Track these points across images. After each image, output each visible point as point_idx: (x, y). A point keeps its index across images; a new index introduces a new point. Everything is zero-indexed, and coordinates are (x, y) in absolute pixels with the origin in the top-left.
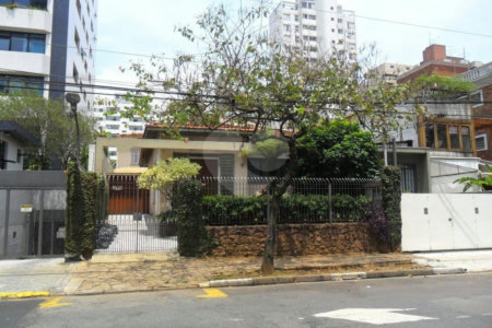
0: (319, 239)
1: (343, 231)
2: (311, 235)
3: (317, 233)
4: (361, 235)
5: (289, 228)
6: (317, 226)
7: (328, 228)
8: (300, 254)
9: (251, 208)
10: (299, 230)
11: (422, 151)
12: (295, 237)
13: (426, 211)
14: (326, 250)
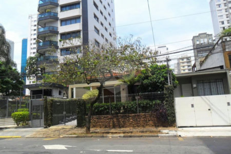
0: (131, 120)
1: (143, 117)
2: (128, 119)
3: (130, 118)
4: (153, 119)
5: (118, 116)
6: (130, 115)
7: (136, 116)
8: (123, 127)
9: (103, 108)
10: (122, 117)
11: (224, 71)
12: (120, 119)
13: (193, 106)
14: (135, 125)
